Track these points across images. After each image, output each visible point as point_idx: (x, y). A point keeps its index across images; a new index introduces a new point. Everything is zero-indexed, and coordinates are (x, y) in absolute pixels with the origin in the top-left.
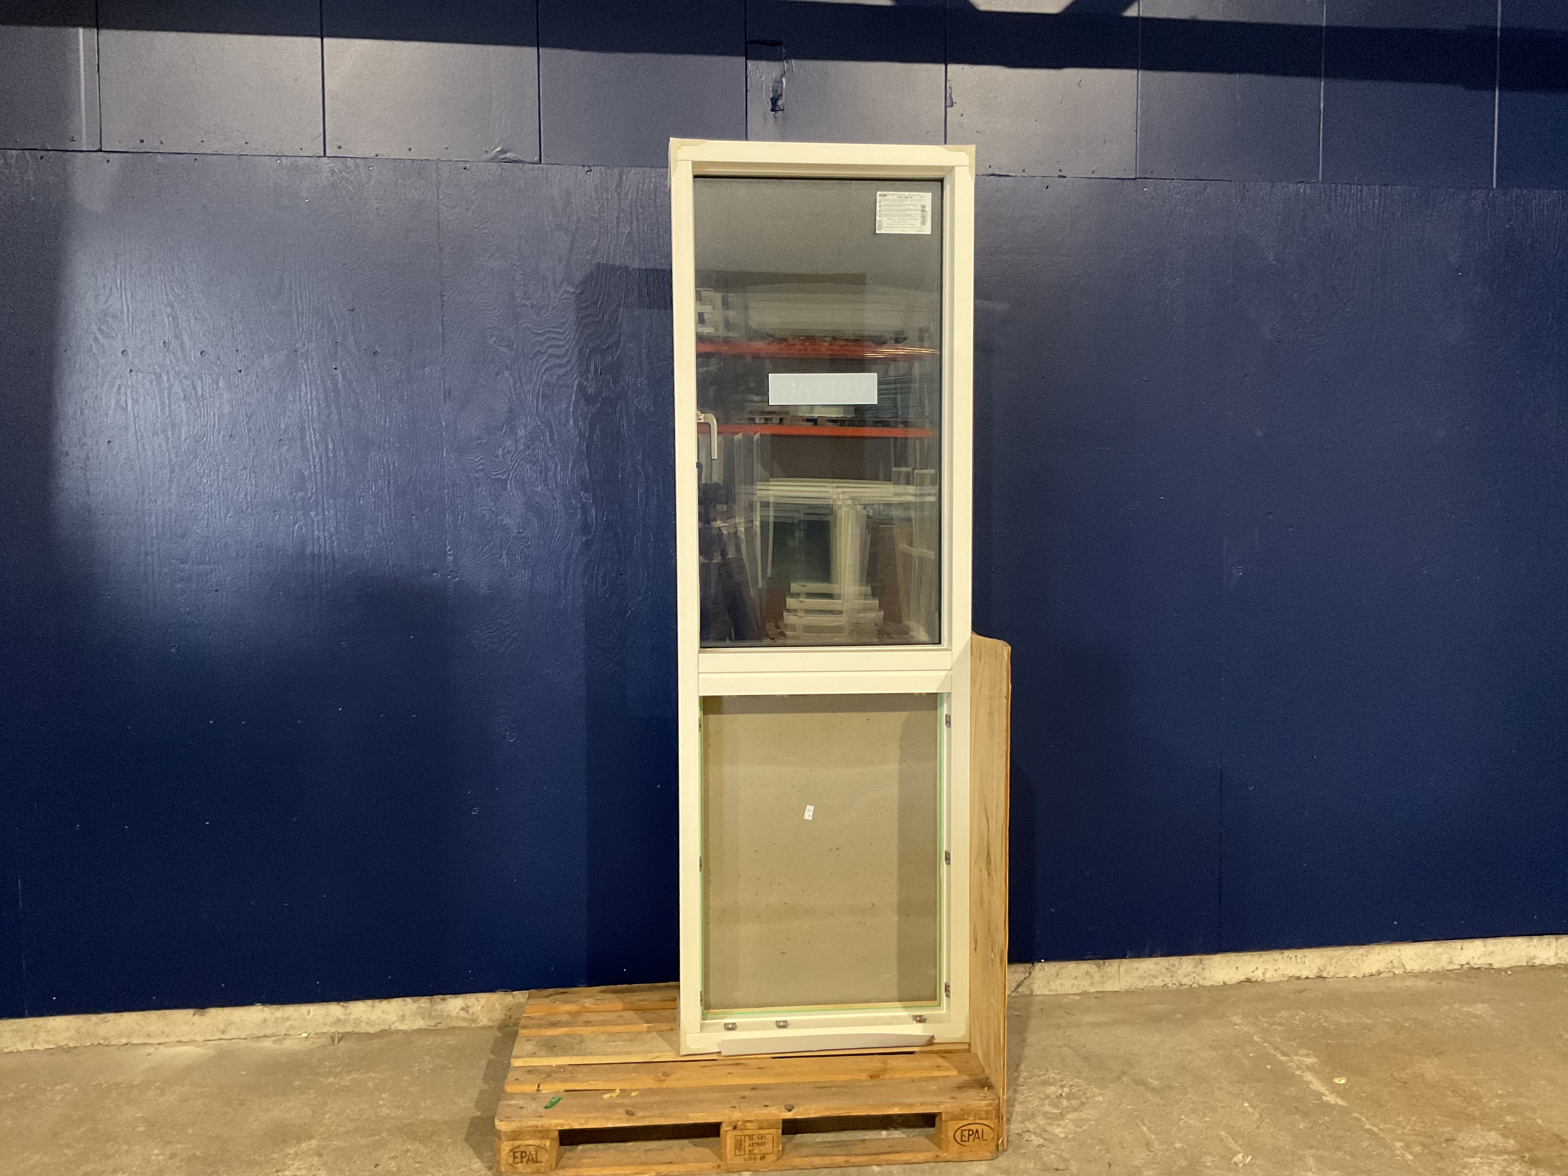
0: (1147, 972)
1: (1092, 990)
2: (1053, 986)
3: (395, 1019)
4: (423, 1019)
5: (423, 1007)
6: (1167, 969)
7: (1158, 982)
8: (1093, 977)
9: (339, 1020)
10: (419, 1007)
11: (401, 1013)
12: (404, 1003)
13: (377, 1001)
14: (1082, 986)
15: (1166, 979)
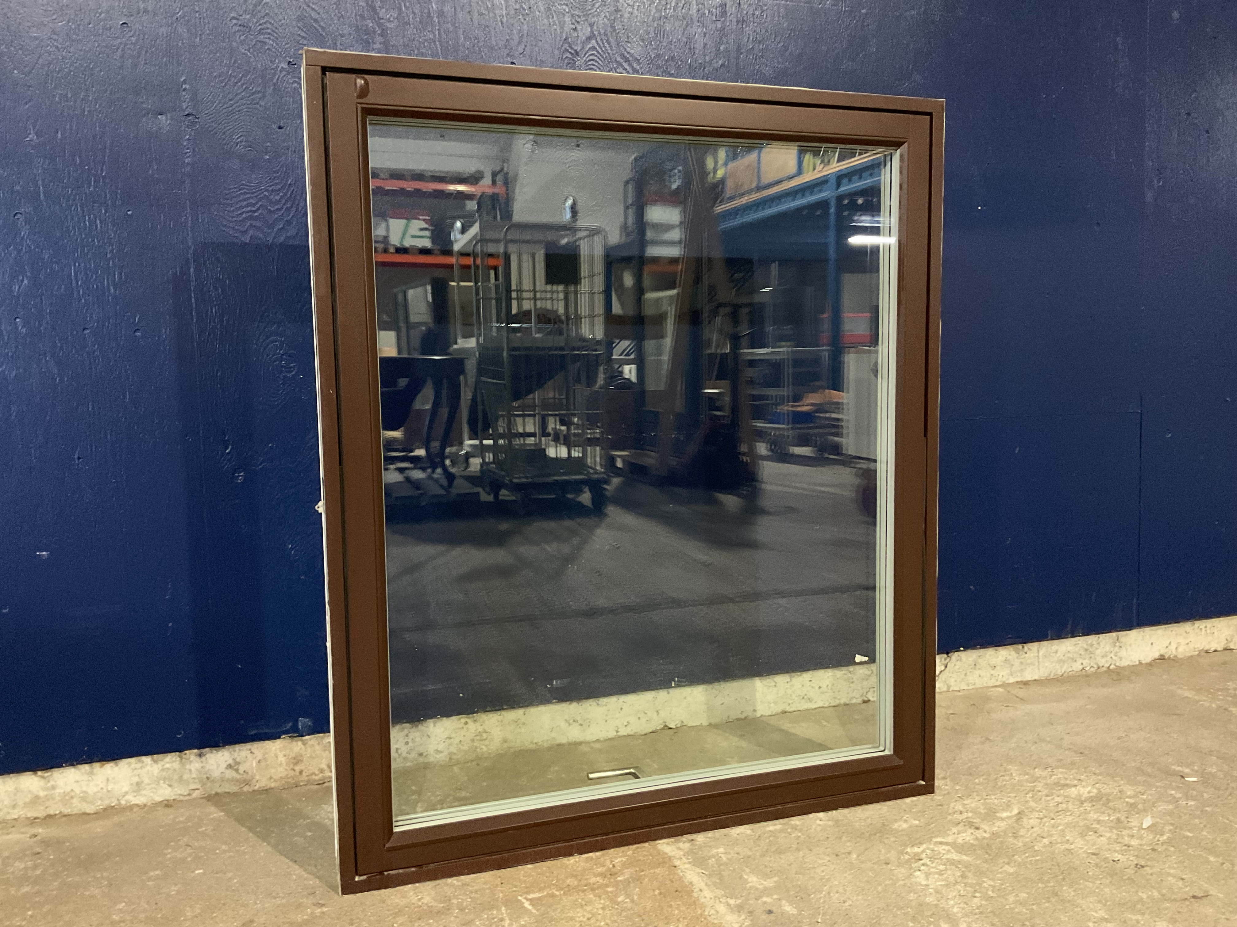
0: (1066, 656)
1: (1012, 680)
2: (970, 679)
3: (125, 789)
4: (170, 786)
5: (168, 769)
6: (1086, 650)
7: (1077, 667)
8: (1013, 665)
9: (37, 797)
10: (163, 770)
11: (136, 779)
12: (138, 765)
13: (97, 765)
14: (1000, 677)
15: (1085, 662)
